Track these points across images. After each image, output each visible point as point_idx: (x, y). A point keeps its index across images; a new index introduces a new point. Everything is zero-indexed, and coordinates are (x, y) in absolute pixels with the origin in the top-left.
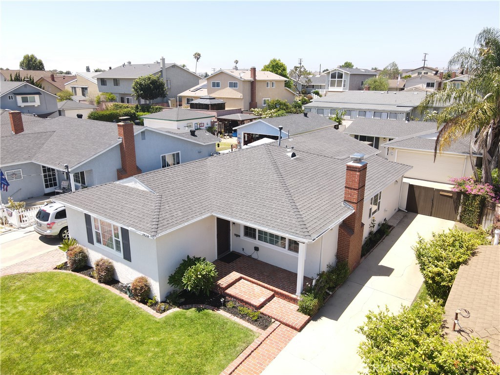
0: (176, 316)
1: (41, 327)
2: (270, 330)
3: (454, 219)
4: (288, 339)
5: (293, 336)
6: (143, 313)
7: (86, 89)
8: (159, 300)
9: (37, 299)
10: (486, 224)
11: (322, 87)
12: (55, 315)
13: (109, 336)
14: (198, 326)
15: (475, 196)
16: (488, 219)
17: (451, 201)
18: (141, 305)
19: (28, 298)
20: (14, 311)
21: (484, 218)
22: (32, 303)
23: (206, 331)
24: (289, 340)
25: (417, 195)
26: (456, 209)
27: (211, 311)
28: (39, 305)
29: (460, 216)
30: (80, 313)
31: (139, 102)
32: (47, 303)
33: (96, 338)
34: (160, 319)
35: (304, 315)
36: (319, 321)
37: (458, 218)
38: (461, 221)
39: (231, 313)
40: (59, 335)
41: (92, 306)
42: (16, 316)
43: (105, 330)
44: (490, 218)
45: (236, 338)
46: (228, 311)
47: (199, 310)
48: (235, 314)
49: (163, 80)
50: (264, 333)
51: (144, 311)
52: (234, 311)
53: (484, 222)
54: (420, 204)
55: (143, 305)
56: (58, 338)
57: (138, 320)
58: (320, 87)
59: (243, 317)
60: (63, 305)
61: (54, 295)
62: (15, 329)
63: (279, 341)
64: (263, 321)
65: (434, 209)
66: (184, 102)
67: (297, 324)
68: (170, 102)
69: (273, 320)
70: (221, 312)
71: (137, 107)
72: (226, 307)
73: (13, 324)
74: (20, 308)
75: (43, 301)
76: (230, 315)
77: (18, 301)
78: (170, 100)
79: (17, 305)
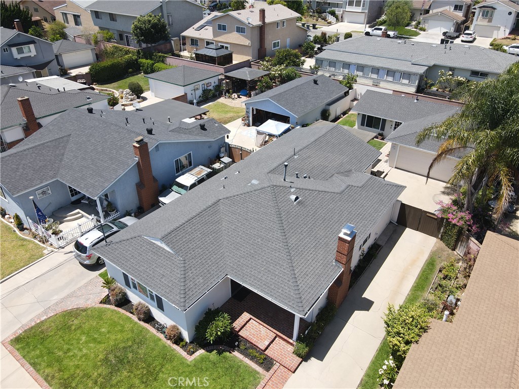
0: (202, 359)
1: (104, 370)
2: (272, 371)
3: (436, 236)
4: (284, 380)
5: (289, 378)
6: (178, 355)
7: (79, 16)
8: (188, 342)
9: (95, 340)
10: (461, 249)
11: (339, 5)
12: (111, 357)
13: (155, 379)
14: (220, 370)
15: (455, 225)
16: (462, 245)
17: (436, 222)
18: (175, 346)
19: (87, 339)
20: (80, 354)
21: (460, 243)
22: (92, 345)
23: (226, 375)
24: (286, 381)
25: (407, 212)
26: (439, 229)
27: (228, 353)
28: (98, 347)
29: (441, 235)
30: (130, 355)
31: (140, 46)
32: (103, 345)
33: (146, 382)
34: (191, 362)
35: (298, 358)
36: (309, 361)
37: (440, 236)
38: (441, 239)
39: (243, 354)
40: (119, 378)
41: (138, 348)
42: (83, 360)
43: (152, 374)
44: (464, 245)
45: (247, 381)
46: (241, 352)
47: (220, 353)
48: (247, 355)
49: (165, 21)
50: (268, 375)
51: (178, 353)
52: (245, 353)
53: (459, 246)
54: (409, 220)
55: (176, 346)
56: (119, 382)
57: (175, 364)
58: (337, 5)
59: (252, 358)
60: (116, 347)
61: (107, 336)
62: (85, 372)
63: (279, 382)
64: (267, 363)
65: (420, 226)
66: (188, 42)
67: (292, 367)
68: (172, 42)
69: (275, 362)
70: (236, 353)
71: (138, 52)
72: (239, 348)
73: (83, 367)
74: (85, 351)
75: (100, 343)
76: (243, 356)
77: (81, 342)
78: (172, 40)
79: (81, 347)
